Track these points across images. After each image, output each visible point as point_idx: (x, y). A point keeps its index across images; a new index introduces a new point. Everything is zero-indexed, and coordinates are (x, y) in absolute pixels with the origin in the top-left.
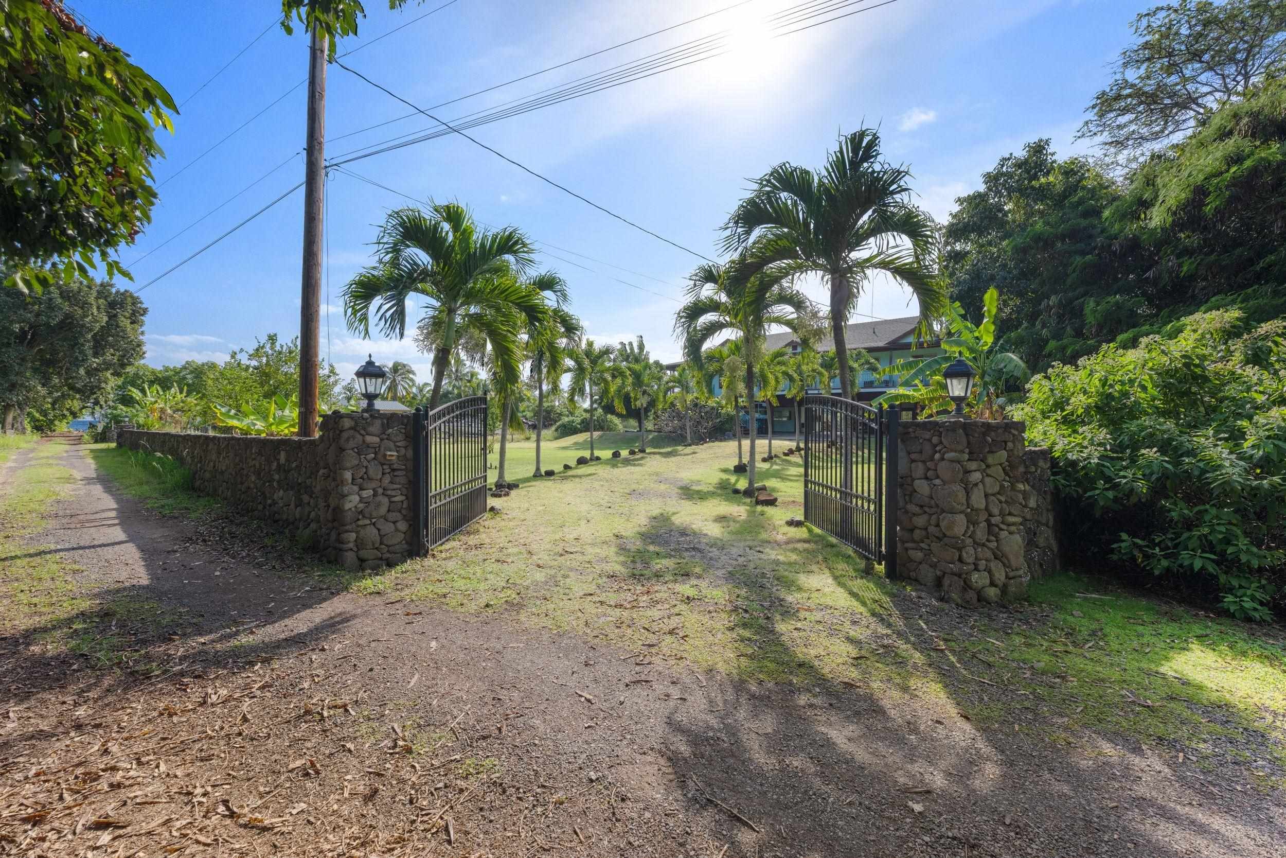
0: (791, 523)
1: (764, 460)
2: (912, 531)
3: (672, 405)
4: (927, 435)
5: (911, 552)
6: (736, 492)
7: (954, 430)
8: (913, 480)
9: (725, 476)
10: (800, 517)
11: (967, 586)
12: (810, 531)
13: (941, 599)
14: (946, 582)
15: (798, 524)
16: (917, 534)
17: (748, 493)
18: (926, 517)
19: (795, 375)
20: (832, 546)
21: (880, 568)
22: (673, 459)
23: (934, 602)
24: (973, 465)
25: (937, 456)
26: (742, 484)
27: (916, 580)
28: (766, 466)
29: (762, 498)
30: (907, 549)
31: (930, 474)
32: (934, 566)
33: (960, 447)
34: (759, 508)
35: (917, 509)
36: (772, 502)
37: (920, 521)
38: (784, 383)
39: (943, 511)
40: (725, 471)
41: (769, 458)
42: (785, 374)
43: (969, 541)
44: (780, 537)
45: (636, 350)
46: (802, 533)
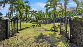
0: (58, 35)
1: (57, 26)
2: (73, 36)
3: (46, 18)
4: (75, 23)
5: (73, 39)
6: (52, 30)
7: (79, 23)
8: (73, 29)
9: (52, 28)
10: (60, 34)
11: (80, 43)
12: (61, 36)
13: (77, 45)
14: (77, 43)
15: (60, 35)
16: (74, 37)
17: (54, 30)
18: (75, 34)
19: (62, 15)
20: (64, 38)
21: (69, 41)
22: (45, 26)
23: (75, 46)
24: (81, 27)
25: (77, 26)
26: (54, 29)
27: (74, 43)
28: (58, 27)
29: (55, 31)
30: (73, 38)
31: (76, 28)
32: (76, 41)
33: (79, 25)
34: (55, 33)
35: (74, 33)
36: (57, 32)
37: (74, 35)
38: (60, 15)
39: (77, 33)
40: (52, 27)
41: (58, 26)
42: (61, 14)
43: (80, 38)
44: (57, 37)
45: (41, 11)
46: (60, 36)
